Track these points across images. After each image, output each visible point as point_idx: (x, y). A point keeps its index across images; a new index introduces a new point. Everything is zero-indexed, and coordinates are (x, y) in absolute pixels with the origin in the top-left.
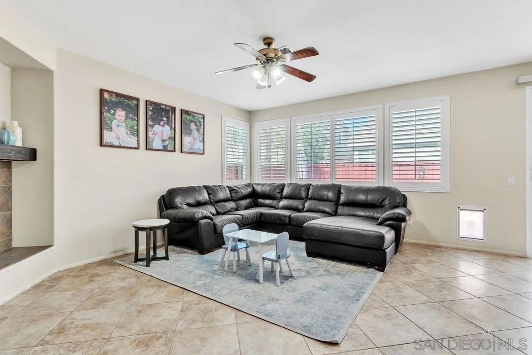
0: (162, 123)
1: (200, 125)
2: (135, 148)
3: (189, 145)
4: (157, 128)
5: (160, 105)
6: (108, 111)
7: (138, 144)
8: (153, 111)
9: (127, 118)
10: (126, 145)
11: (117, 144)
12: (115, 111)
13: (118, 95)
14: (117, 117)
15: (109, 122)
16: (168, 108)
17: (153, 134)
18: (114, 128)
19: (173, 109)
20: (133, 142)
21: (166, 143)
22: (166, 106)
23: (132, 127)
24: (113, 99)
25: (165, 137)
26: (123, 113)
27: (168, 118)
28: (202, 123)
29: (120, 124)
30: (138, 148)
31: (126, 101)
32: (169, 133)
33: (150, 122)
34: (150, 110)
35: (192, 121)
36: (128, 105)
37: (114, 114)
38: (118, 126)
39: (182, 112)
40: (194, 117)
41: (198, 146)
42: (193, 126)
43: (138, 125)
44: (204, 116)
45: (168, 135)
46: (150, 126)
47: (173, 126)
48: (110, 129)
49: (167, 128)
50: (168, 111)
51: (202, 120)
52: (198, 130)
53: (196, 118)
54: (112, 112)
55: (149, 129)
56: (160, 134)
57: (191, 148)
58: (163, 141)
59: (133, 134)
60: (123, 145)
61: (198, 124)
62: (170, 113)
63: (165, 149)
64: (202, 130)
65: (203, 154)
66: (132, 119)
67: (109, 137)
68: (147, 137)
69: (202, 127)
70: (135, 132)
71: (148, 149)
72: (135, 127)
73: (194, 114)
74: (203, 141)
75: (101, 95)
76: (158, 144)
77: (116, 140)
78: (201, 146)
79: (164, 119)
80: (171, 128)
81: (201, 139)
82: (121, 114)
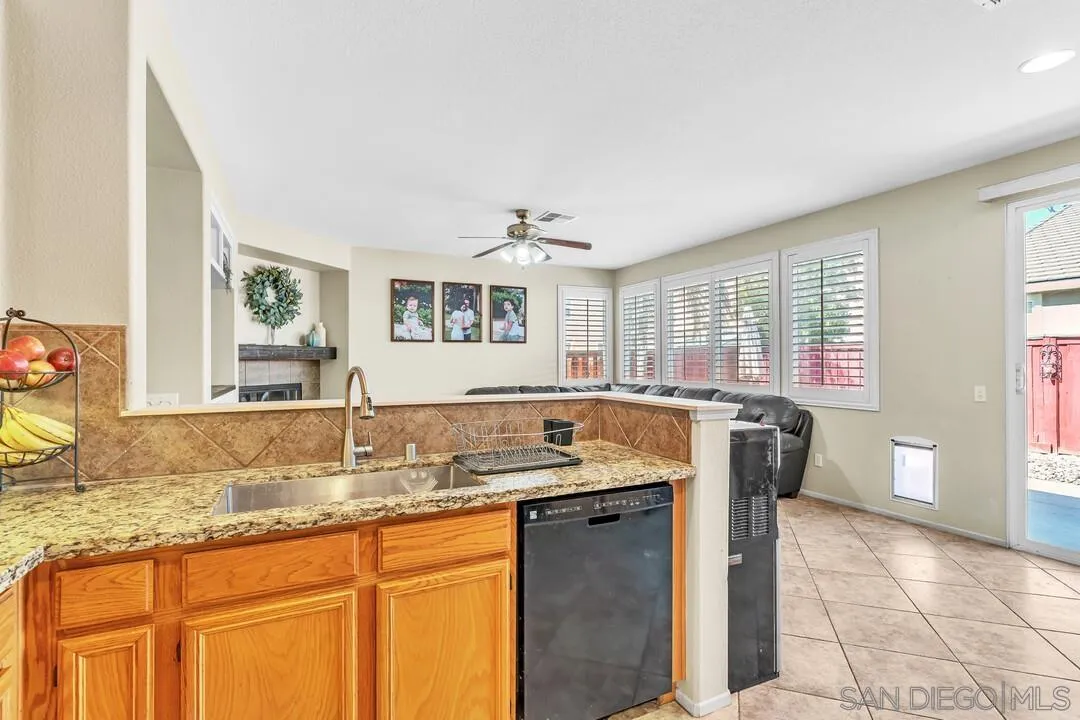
0: (463, 307)
1: (520, 304)
3: (502, 331)
4: (457, 314)
5: (460, 284)
6: (399, 302)
7: (433, 335)
8: (451, 294)
9: (419, 307)
10: (418, 338)
11: (408, 337)
12: (406, 301)
13: (410, 282)
14: (409, 307)
15: (400, 314)
16: (470, 287)
17: (451, 322)
18: (405, 320)
19: (478, 287)
20: (426, 333)
21: (469, 332)
22: (469, 285)
23: (425, 317)
24: (404, 288)
25: (468, 324)
26: (416, 302)
27: (471, 301)
28: (523, 300)
29: (412, 315)
30: (432, 341)
31: (419, 287)
32: (472, 318)
33: (447, 308)
34: (448, 294)
35: (506, 300)
36: (422, 292)
37: (405, 305)
38: (410, 317)
39: (494, 289)
40: (509, 293)
41: (516, 331)
42: (508, 306)
43: (433, 314)
44: (525, 289)
45: (471, 321)
46: (448, 312)
48: (401, 321)
49: (470, 312)
50: (472, 291)
51: (522, 296)
52: (516, 311)
53: (512, 294)
54: (404, 302)
55: (446, 316)
56: (460, 321)
57: (505, 336)
58: (465, 329)
59: (427, 325)
60: (415, 338)
61: (516, 302)
62: (475, 293)
63: (467, 339)
64: (522, 310)
65: (525, 342)
66: (426, 308)
67: (400, 330)
68: (444, 326)
69: (523, 305)
70: (429, 322)
71: (444, 340)
72: (430, 316)
73: (510, 290)
74: (524, 324)
75: (393, 285)
76: (457, 334)
77: (408, 333)
78: (520, 331)
79: (467, 301)
80: (476, 312)
81: (521, 322)
82: (413, 303)
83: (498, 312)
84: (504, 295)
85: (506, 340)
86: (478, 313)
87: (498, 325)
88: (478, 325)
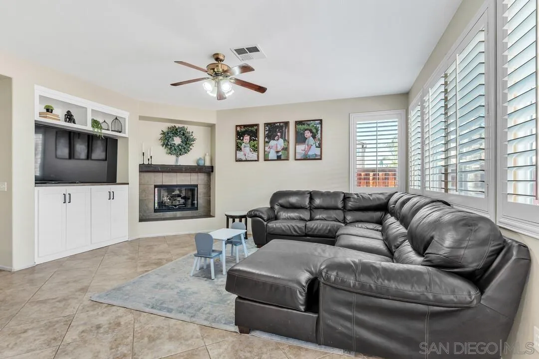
0: (276, 138)
1: (317, 130)
2: (256, 161)
3: (303, 152)
4: (272, 143)
5: (275, 123)
6: (239, 139)
7: (258, 157)
8: (269, 130)
9: (251, 140)
10: (250, 159)
11: (244, 159)
12: (243, 137)
13: (245, 126)
14: (244, 141)
15: (240, 146)
16: (281, 124)
17: (269, 148)
18: (242, 148)
19: (287, 124)
21: (280, 154)
22: (280, 123)
23: (254, 146)
24: (242, 130)
25: (279, 148)
27: (282, 133)
28: (320, 128)
29: (246, 145)
30: (258, 160)
31: (250, 128)
32: (283, 145)
33: (266, 139)
34: (267, 130)
35: (306, 130)
36: (252, 131)
37: (242, 140)
38: (245, 147)
39: (298, 123)
40: (309, 125)
41: (315, 151)
42: (308, 134)
43: (258, 144)
44: (321, 120)
45: (281, 146)
46: (267, 142)
47: (286, 138)
48: (241, 150)
49: (281, 141)
50: (282, 127)
51: (319, 126)
52: (314, 137)
53: (311, 125)
54: (242, 138)
56: (274, 147)
57: (306, 155)
58: (277, 152)
59: (254, 151)
60: (248, 159)
61: (314, 131)
62: (284, 128)
63: (279, 158)
64: (319, 136)
65: (321, 159)
66: (254, 140)
67: (240, 155)
68: (265, 151)
69: (319, 132)
70: (255, 149)
71: (265, 160)
72: (256, 146)
73: (309, 122)
74: (320, 146)
75: (236, 129)
76: (272, 155)
77: (244, 156)
78: (318, 151)
79: (279, 134)
80: (285, 140)
81: (317, 145)
82: (247, 138)
83: (300, 139)
84: (306, 127)
85: (306, 158)
86: (287, 141)
87: (301, 148)
88: (286, 149)
